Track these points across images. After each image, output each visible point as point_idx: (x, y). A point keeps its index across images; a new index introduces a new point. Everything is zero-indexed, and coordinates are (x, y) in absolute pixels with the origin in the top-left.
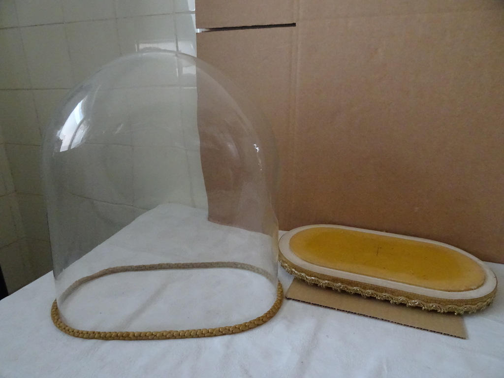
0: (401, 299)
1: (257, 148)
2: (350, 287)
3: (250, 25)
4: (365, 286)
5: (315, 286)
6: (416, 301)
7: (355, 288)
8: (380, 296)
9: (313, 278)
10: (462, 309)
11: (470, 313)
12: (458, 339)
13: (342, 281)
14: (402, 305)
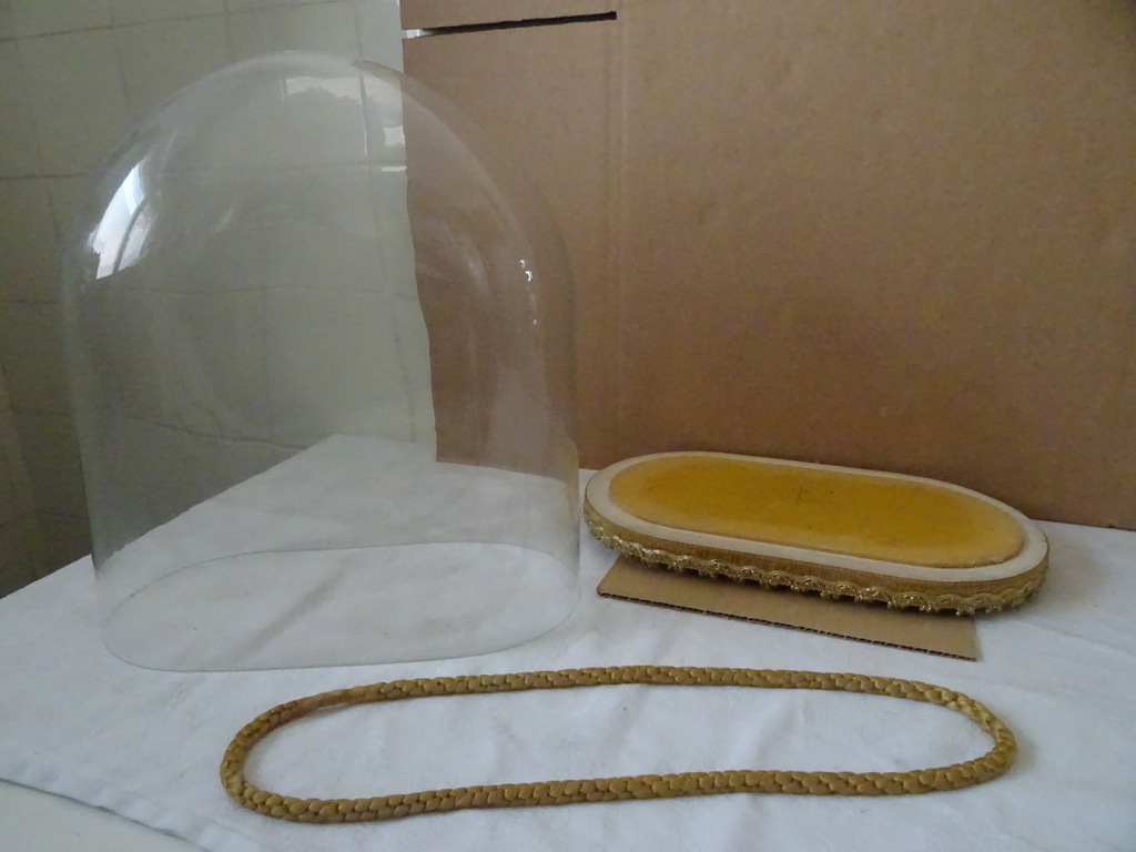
0: (843, 586)
1: (528, 272)
2: (734, 567)
3: (519, 18)
4: (765, 563)
5: (662, 568)
6: (874, 589)
7: (745, 568)
8: (798, 583)
9: (657, 552)
10: (970, 603)
11: (988, 611)
12: (961, 661)
13: (720, 555)
14: (846, 600)
